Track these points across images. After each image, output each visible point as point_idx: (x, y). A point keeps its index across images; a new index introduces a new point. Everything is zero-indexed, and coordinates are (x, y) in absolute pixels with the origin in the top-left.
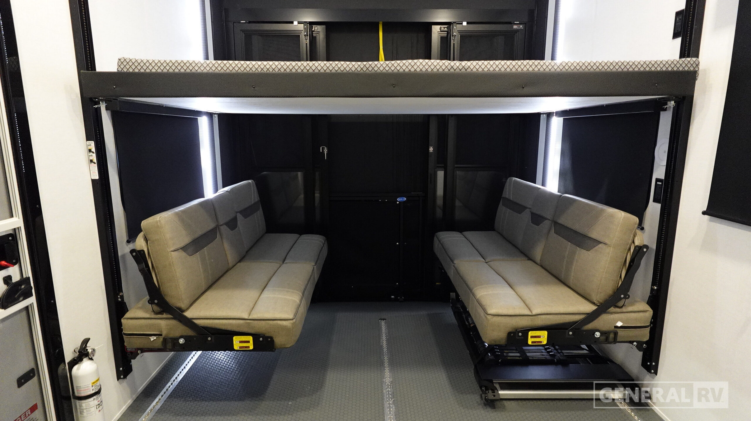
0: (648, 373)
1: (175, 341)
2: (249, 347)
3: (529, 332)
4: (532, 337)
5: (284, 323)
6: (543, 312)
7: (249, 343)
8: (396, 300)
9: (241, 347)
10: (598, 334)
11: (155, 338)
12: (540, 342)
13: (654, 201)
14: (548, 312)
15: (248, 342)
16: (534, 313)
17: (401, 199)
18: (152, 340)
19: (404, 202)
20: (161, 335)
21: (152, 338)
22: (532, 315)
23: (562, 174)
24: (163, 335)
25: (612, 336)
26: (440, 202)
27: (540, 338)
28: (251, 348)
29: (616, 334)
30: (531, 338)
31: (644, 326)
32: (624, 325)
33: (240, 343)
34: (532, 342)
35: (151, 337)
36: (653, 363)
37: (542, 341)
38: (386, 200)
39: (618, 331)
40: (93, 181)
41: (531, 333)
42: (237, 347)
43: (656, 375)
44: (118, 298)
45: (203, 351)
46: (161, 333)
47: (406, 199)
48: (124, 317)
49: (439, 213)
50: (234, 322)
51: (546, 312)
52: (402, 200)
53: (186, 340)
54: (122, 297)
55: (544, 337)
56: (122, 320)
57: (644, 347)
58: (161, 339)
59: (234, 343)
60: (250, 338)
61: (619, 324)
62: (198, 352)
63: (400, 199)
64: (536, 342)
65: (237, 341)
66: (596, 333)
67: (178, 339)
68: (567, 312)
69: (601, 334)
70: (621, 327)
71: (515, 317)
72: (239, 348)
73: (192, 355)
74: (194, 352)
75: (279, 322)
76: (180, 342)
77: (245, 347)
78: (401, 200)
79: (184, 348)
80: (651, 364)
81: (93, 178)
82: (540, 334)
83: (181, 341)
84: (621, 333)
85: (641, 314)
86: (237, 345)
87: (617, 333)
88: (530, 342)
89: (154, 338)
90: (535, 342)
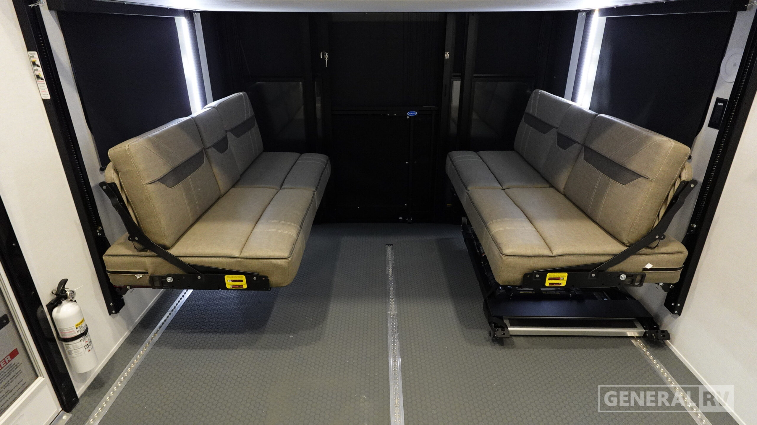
0: (671, 313)
1: (163, 279)
2: (243, 286)
3: (547, 273)
4: (550, 279)
5: (279, 262)
6: (565, 253)
7: (243, 282)
8: (404, 221)
9: (233, 286)
10: (623, 277)
11: (141, 276)
12: (559, 283)
13: (710, 125)
14: (571, 253)
15: (241, 281)
16: (555, 253)
17: (412, 113)
18: (138, 278)
19: (415, 116)
20: (147, 273)
21: (138, 276)
22: (553, 255)
23: (598, 86)
24: (149, 273)
25: (639, 278)
26: (455, 114)
27: (559, 279)
28: (245, 287)
29: (643, 276)
31: (677, 268)
32: (653, 268)
33: (232, 282)
34: (550, 284)
35: (137, 275)
36: (679, 304)
37: (560, 283)
38: (395, 115)
39: (646, 273)
40: (45, 101)
41: (549, 275)
42: (230, 286)
43: (680, 315)
44: (98, 233)
45: (193, 289)
46: (147, 271)
47: (417, 113)
48: (105, 254)
49: (453, 128)
50: (224, 260)
51: (568, 253)
52: (413, 115)
53: (174, 279)
54: (102, 231)
55: (563, 278)
56: (104, 258)
57: (671, 288)
58: (147, 277)
59: (226, 282)
60: (243, 278)
61: (649, 266)
62: (189, 290)
63: (409, 114)
64: (554, 284)
65: (229, 280)
66: (622, 275)
67: (165, 277)
68: (591, 253)
69: (626, 276)
70: (651, 269)
71: (533, 258)
72: (232, 287)
73: (183, 294)
74: (185, 291)
75: (273, 261)
76: (168, 280)
77: (238, 287)
78: (411, 115)
79: (173, 286)
80: (676, 304)
81: (44, 98)
82: (559, 276)
83: (169, 280)
84: (649, 275)
85: (675, 256)
86: (229, 284)
87: (645, 275)
88: (547, 284)
89: (140, 276)
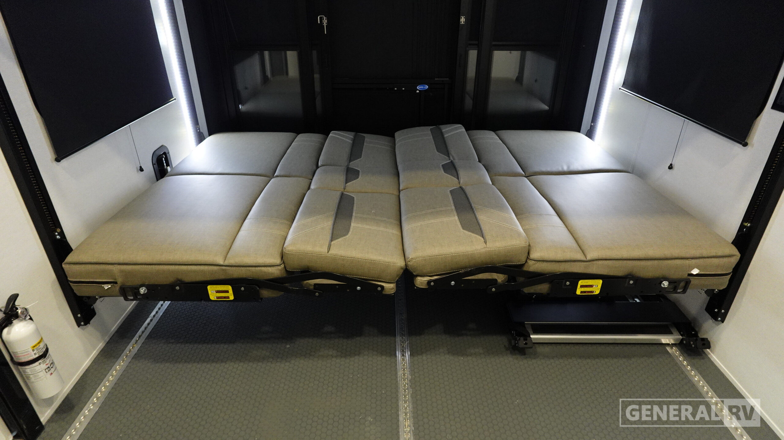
0: (712, 319)
1: (136, 290)
2: (229, 297)
3: (579, 281)
4: (582, 286)
5: (270, 270)
6: (600, 257)
7: (228, 292)
9: (218, 297)
10: (665, 284)
11: (110, 286)
12: (592, 291)
13: (772, 108)
14: (608, 257)
15: (227, 292)
16: (589, 258)
17: (422, 87)
18: (106, 288)
19: (426, 91)
20: (116, 283)
21: (106, 287)
22: (587, 260)
24: (118, 283)
25: (682, 284)
26: (470, 86)
27: (592, 287)
28: (232, 298)
29: (687, 283)
30: (580, 287)
31: (726, 274)
32: (700, 273)
33: (216, 293)
34: (581, 292)
35: (105, 285)
36: (723, 311)
37: (593, 291)
38: (403, 89)
39: (691, 279)
41: (581, 283)
42: (214, 297)
43: (723, 322)
44: (56, 235)
45: (171, 301)
46: (115, 281)
47: (427, 87)
48: (64, 262)
49: (469, 103)
50: (206, 268)
51: (604, 257)
52: (423, 88)
53: (148, 290)
54: (62, 234)
55: (597, 286)
56: (63, 266)
57: (715, 292)
58: (117, 288)
59: (210, 292)
60: (229, 288)
61: (695, 271)
62: (166, 302)
63: (420, 87)
64: (587, 292)
65: (213, 291)
66: (664, 282)
67: (137, 288)
68: (631, 257)
69: (669, 283)
70: (697, 275)
71: (563, 264)
72: (217, 299)
73: (159, 305)
74: (161, 302)
75: (263, 269)
76: (141, 292)
77: (223, 298)
78: (422, 89)
79: (147, 298)
80: (720, 311)
82: (593, 283)
83: (143, 291)
84: (694, 281)
85: (726, 260)
86: (213, 295)
87: (690, 281)
88: (578, 292)
89: (108, 286)
90: (585, 292)
